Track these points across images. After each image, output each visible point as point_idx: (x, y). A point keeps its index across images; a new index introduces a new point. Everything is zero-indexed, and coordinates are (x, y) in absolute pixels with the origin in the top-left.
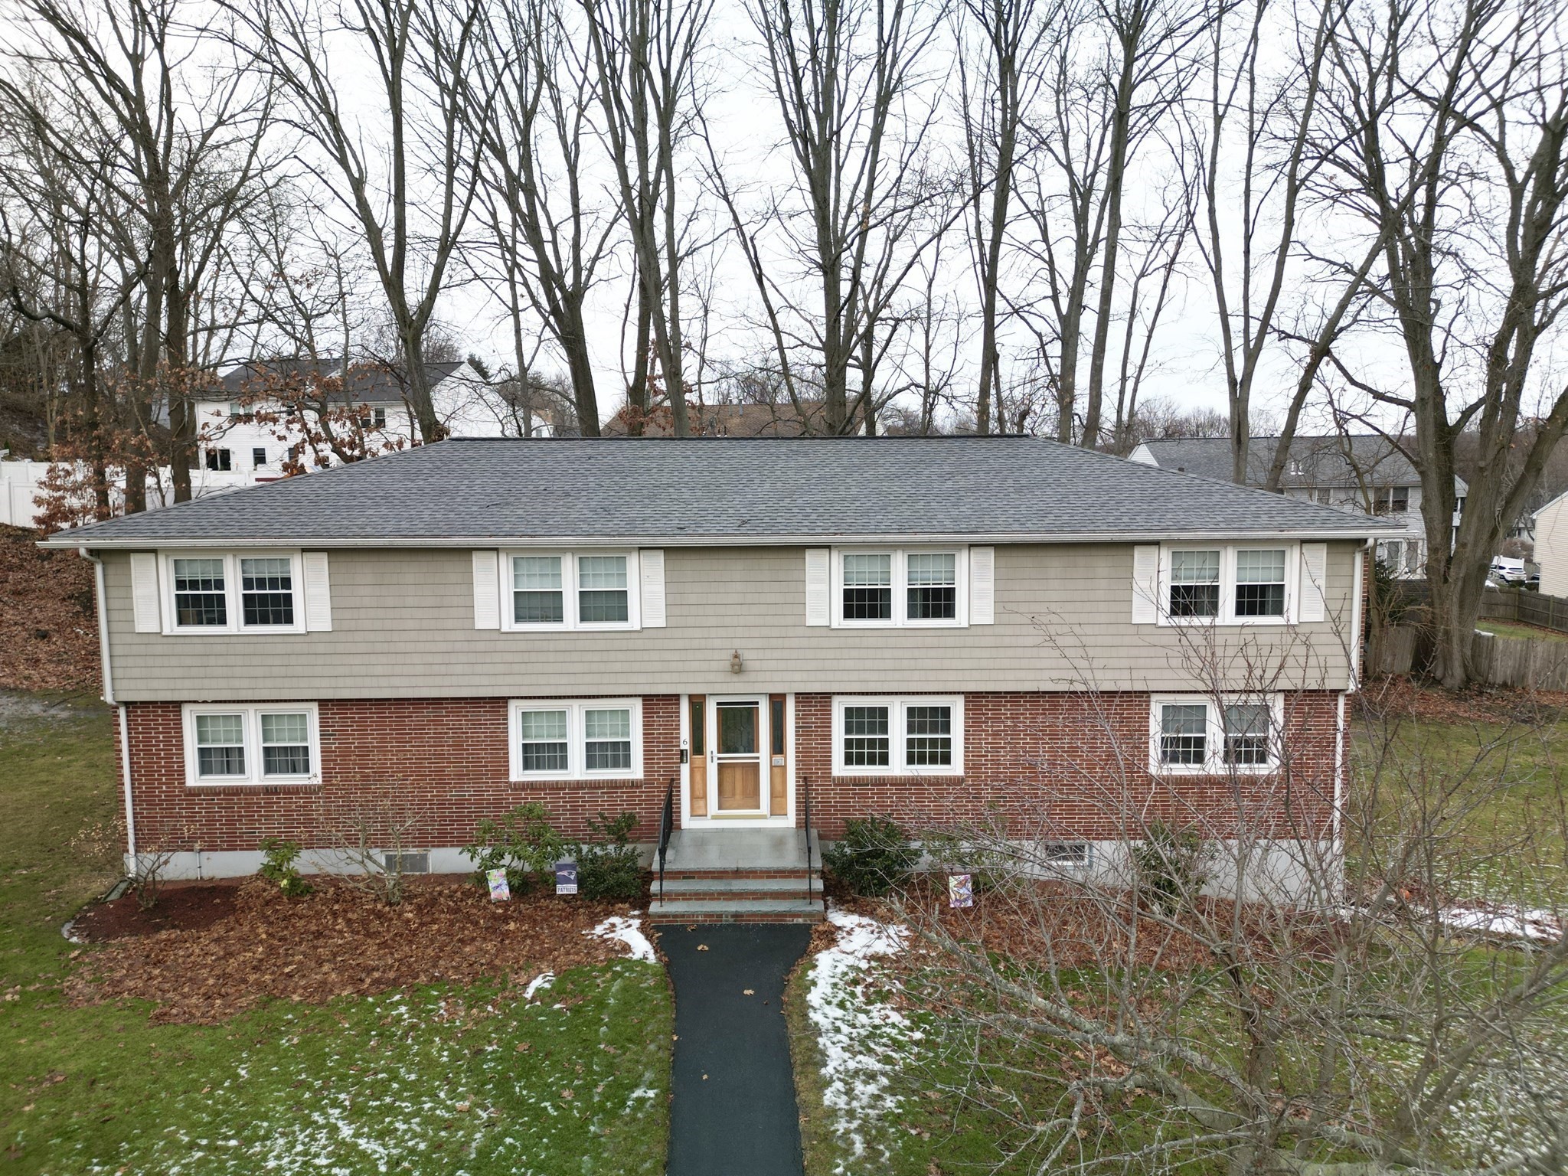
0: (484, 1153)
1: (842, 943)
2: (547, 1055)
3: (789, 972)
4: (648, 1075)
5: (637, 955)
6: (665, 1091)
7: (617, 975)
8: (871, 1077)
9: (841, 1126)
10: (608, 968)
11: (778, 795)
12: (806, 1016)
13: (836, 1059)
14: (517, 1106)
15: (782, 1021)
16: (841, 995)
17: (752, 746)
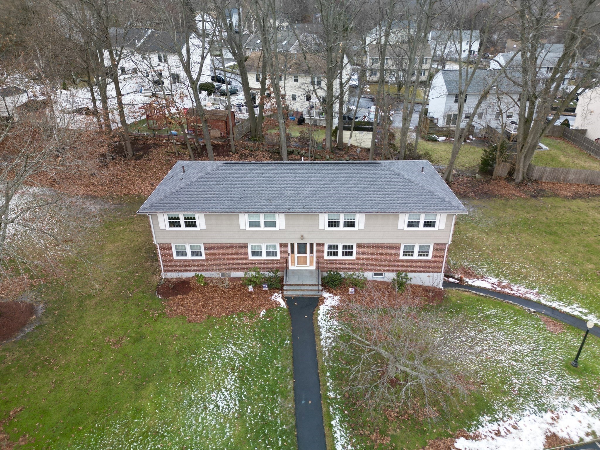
0: (260, 354)
1: (325, 302)
2: (268, 332)
3: (314, 311)
4: (288, 338)
5: (282, 306)
6: (291, 342)
7: (279, 311)
8: (330, 338)
9: (324, 350)
10: (276, 310)
11: (311, 262)
12: (317, 323)
13: (324, 334)
14: (264, 344)
15: (313, 324)
16: (325, 317)
17: (305, 252)
